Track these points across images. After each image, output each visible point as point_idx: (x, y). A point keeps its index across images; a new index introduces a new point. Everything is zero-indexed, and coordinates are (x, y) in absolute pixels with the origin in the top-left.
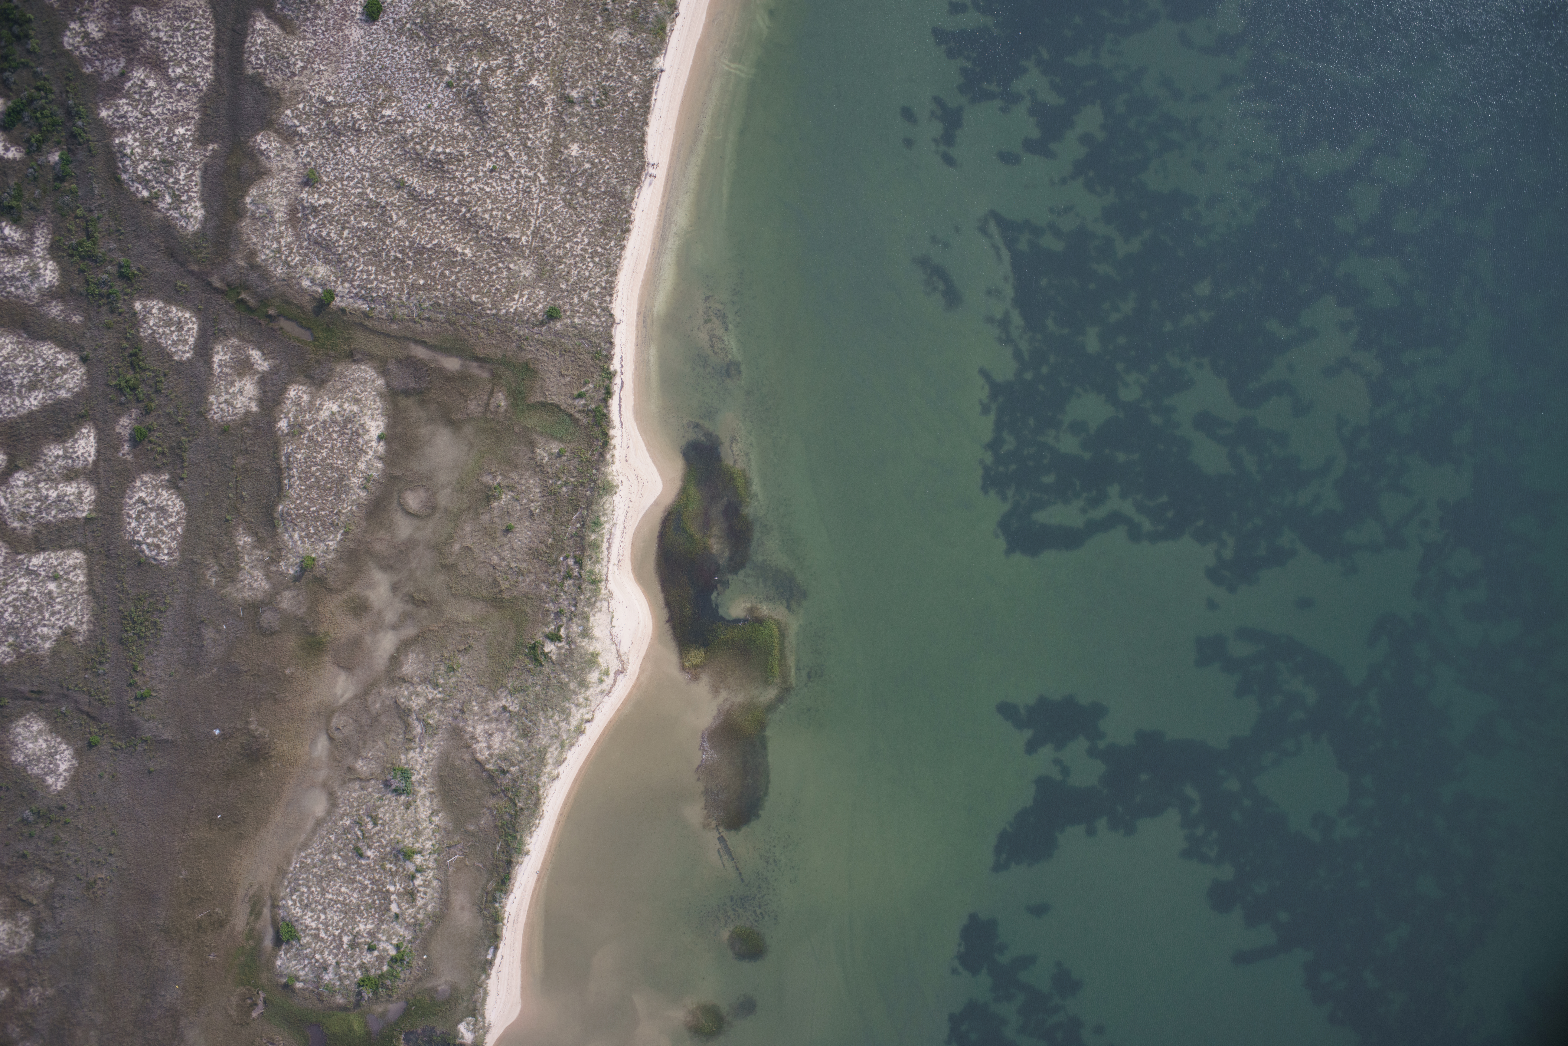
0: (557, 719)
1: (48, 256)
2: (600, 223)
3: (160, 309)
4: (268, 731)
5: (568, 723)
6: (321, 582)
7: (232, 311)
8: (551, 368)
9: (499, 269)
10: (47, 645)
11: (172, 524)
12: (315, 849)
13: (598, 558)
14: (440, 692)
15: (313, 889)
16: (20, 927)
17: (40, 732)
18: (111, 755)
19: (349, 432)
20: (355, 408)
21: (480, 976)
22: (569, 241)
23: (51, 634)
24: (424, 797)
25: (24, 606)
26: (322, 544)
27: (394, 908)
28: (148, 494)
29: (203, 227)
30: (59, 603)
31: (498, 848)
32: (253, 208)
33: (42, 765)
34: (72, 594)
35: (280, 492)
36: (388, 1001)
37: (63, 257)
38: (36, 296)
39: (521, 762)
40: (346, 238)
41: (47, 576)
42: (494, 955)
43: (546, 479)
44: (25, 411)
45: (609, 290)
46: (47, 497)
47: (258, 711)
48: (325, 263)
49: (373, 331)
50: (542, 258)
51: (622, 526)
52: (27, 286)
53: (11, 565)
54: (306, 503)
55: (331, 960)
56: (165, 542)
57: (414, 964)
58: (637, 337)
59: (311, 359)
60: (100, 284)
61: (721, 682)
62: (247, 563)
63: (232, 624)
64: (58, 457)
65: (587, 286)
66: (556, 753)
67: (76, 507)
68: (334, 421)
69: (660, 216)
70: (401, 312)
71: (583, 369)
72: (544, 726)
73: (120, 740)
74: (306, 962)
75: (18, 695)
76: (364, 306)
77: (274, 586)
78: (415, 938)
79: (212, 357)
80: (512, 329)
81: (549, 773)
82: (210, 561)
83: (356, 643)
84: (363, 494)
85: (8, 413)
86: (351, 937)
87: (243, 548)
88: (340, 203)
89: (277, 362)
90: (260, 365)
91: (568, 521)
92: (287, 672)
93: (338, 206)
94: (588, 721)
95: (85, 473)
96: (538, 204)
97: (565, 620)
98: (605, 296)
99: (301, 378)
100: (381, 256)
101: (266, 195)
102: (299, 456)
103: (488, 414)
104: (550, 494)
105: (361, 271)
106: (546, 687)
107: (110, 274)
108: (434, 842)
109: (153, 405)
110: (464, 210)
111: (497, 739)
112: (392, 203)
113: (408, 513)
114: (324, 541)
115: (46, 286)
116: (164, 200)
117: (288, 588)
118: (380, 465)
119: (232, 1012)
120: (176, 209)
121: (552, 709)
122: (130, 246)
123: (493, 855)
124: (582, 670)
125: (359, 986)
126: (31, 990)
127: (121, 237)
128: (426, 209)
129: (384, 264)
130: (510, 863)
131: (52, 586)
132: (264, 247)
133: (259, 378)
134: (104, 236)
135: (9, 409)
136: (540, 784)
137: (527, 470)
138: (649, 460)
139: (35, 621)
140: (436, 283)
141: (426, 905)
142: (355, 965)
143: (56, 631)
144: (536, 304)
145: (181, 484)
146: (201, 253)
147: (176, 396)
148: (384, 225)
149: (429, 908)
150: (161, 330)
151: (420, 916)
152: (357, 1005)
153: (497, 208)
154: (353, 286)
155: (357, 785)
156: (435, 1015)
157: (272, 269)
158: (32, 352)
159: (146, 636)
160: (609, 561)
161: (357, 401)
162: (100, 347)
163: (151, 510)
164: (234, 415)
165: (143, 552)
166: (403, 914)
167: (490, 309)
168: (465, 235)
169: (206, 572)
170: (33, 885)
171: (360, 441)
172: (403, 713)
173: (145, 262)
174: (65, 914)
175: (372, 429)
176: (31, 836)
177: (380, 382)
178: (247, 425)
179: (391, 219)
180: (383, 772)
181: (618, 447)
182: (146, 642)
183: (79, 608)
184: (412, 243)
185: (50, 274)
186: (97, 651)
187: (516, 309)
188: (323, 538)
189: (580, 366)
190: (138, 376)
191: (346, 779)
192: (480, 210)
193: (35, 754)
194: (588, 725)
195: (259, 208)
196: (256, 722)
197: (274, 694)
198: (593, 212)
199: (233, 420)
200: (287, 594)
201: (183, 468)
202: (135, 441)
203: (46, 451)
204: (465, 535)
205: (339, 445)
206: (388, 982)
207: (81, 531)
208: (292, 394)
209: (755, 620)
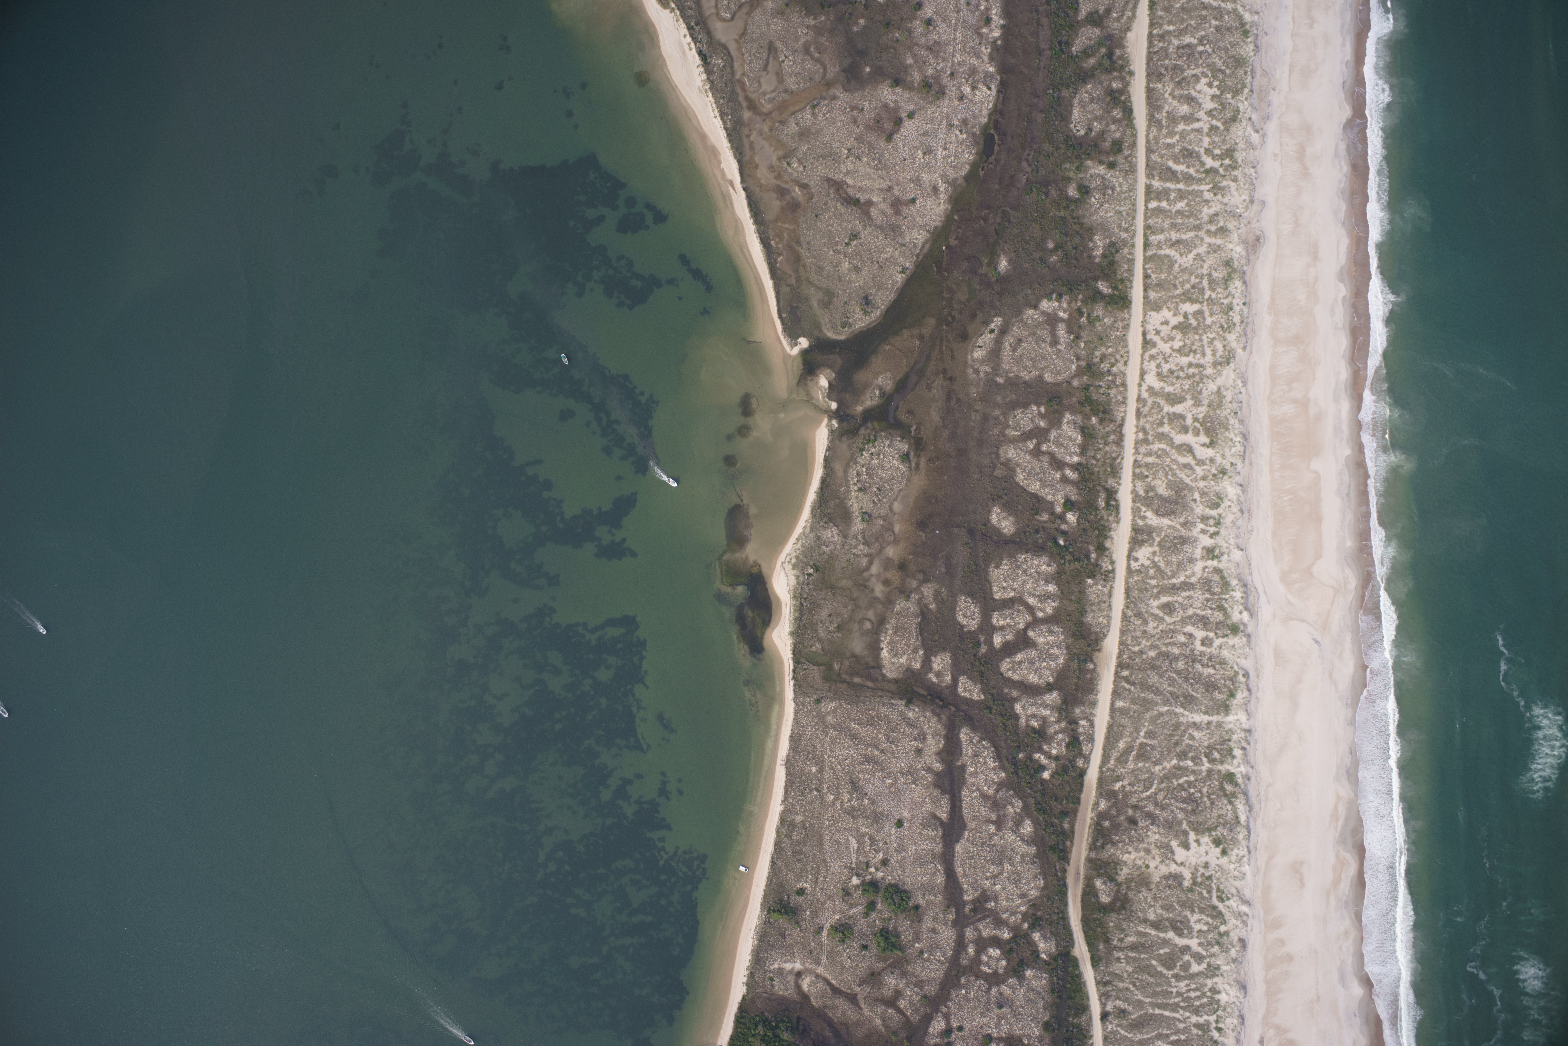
0: (806, 544)
1: (1020, 714)
2: (801, 739)
3: (974, 696)
4: (918, 533)
5: (802, 542)
6: (902, 591)
7: (945, 696)
8: (817, 680)
9: (840, 719)
10: (1005, 561)
11: (961, 611)
12: (896, 490)
13: (795, 606)
14: (852, 551)
15: (896, 474)
16: (1004, 455)
17: (1004, 528)
18: (977, 521)
19: (894, 650)
20: (893, 660)
21: (831, 445)
22: (814, 731)
23: (1004, 566)
24: (856, 511)
25: (1015, 576)
26: (902, 606)
27: (864, 469)
28: (972, 622)
29: (960, 730)
30: (1002, 578)
32: (941, 739)
33: (1002, 516)
34: (997, 582)
35: (920, 625)
36: (865, 434)
37: (1014, 715)
38: (1022, 698)
39: (819, 527)
40: (902, 728)
41: (1007, 588)
42: (826, 453)
43: (817, 636)
44: (1022, 652)
45: (796, 713)
46: (1010, 619)
47: (922, 541)
48: (910, 718)
49: (889, 691)
50: (824, 724)
51: (786, 619)
52: (1026, 702)
53: (1021, 592)
54: (909, 621)
55: (887, 449)
56: (963, 604)
57: (856, 449)
59: (912, 679)
60: (998, 705)
61: (745, 560)
62: (931, 597)
63: (935, 573)
64: (1008, 635)
65: (805, 713)
66: (806, 530)
67: (999, 615)
68: (901, 654)
69: (778, 744)
70: (878, 700)
71: (804, 680)
72: (811, 541)
73: (975, 527)
74: (896, 447)
75: (1014, 542)
76: (893, 701)
77: (920, 589)
78: (856, 458)
79: (951, 677)
80: (834, 695)
81: (808, 523)
82: (945, 597)
83: (886, 569)
84: (887, 626)
86: (880, 457)
87: (933, 603)
89: (926, 677)
90: (932, 675)
91: (807, 620)
92: (912, 556)
93: (907, 741)
94: (795, 543)
95: (997, 629)
96: (827, 746)
97: (806, 582)
98: (798, 710)
99: (916, 671)
100: (888, 722)
101: (936, 744)
102: (913, 640)
103: (841, 660)
104: (814, 630)
105: (895, 715)
106: (811, 556)
107: (995, 709)
108: (851, 495)
109: (972, 657)
110: (856, 742)
111: (829, 535)
112: (885, 744)
113: (869, 620)
115: (1019, 702)
116: (976, 740)
117: (914, 589)
118: (882, 638)
119: (923, 427)
120: (971, 736)
121: (809, 547)
122: (988, 721)
123: (828, 491)
124: (798, 563)
125: (876, 439)
126: (997, 433)
127: (992, 724)
128: (871, 742)
129: (886, 718)
130: (822, 488)
131: (1005, 585)
132: (935, 723)
133: (932, 670)
134: (999, 724)
135: (1028, 652)
136: (812, 519)
137: (824, 639)
138: (777, 645)
139: (1010, 571)
140: (865, 712)
141: (853, 471)
142: (878, 447)
143: (1002, 567)
144: (825, 705)
145: (959, 627)
146: (960, 719)
147: (964, 661)
148: (888, 734)
149: (851, 469)
150: (973, 687)
151: (854, 466)
152: (876, 432)
153: (843, 743)
154: (898, 709)
155: (882, 514)
156: (847, 430)
157: (931, 714)
158: (1022, 676)
159: (968, 567)
160: (790, 605)
161: (892, 663)
162: (996, 679)
163: (970, 616)
164: (941, 655)
165: (971, 599)
166: (861, 467)
167: (843, 702)
168: (855, 732)
169: (946, 593)
170: (1001, 471)
171: (890, 647)
172: (866, 543)
173: (981, 714)
174: (988, 461)
175: (886, 652)
177: (884, 671)
178: (935, 651)
179: (885, 737)
180: (872, 520)
181: (790, 650)
182: (968, 565)
183: (994, 577)
184: (876, 727)
185: (1018, 708)
186: (986, 560)
187: (832, 702)
188: (902, 608)
189: (806, 681)
190: (980, 669)
191: (886, 516)
192: (850, 742)
193: (1006, 520)
195: (938, 739)
196: (922, 536)
197: (916, 547)
198: (805, 743)
199: (941, 653)
200: (914, 586)
201: (959, 633)
202: (979, 643)
203: (1013, 636)
204: (846, 612)
205: (898, 645)
206: (865, 441)
207: (996, 606)
208: (918, 665)
209: (733, 585)
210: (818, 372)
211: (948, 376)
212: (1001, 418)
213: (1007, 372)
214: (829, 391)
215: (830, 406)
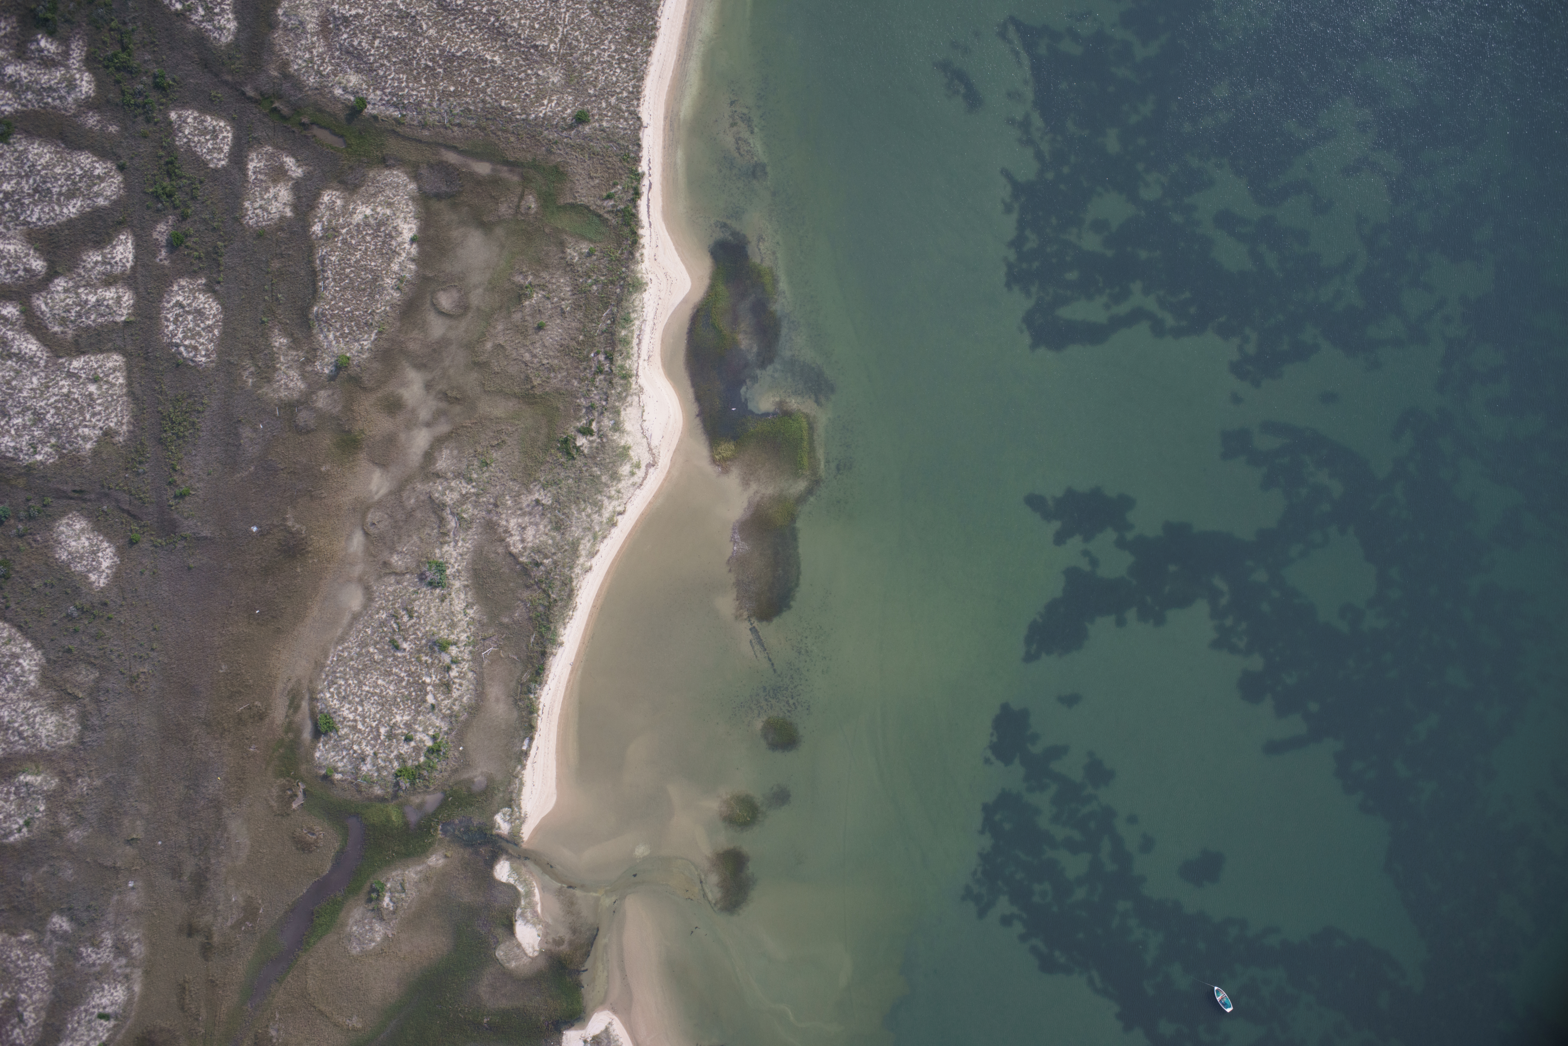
0: (590, 511)
1: (84, 68)
2: (626, 30)
3: (195, 118)
4: (304, 528)
5: (600, 515)
6: (355, 381)
7: (266, 120)
8: (580, 171)
9: (528, 75)
10: (89, 446)
11: (209, 326)
12: (352, 642)
13: (628, 353)
14: (473, 487)
15: (350, 682)
16: (68, 720)
17: (83, 530)
18: (152, 552)
19: (382, 234)
20: (388, 212)
21: (515, 767)
22: (596, 48)
23: (92, 435)
24: (459, 590)
25: (66, 408)
26: (356, 344)
27: (430, 699)
28: (185, 298)
29: (236, 39)
30: (100, 405)
31: (532, 640)
32: (285, 20)
33: (85, 563)
34: (112, 396)
35: (314, 294)
36: (425, 792)
37: (99, 69)
38: (73, 107)
39: (554, 554)
40: (377, 47)
41: (88, 379)
42: (530, 746)
43: (576, 277)
44: (64, 219)
45: (636, 94)
46: (86, 302)
47: (295, 507)
48: (357, 72)
49: (405, 138)
50: (570, 64)
51: (652, 323)
52: (64, 97)
53: (52, 368)
54: (341, 304)
55: (369, 751)
56: (203, 344)
57: (450, 754)
58: (664, 141)
59: (344, 165)
60: (135, 94)
61: (751, 474)
62: (283, 364)
63: (268, 423)
64: (96, 263)
65: (615, 91)
66: (588, 545)
67: (115, 312)
68: (367, 225)
69: (685, 23)
70: (432, 118)
71: (612, 171)
72: (577, 518)
73: (159, 537)
74: (344, 753)
75: (60, 495)
76: (396, 113)
77: (309, 386)
78: (451, 730)
79: (247, 164)
80: (541, 133)
81: (582, 565)
82: (247, 362)
83: (391, 440)
84: (396, 295)
85: (47, 221)
86: (388, 728)
87: (279, 348)
88: (371, 13)
89: (311, 168)
90: (294, 171)
91: (599, 318)
92: (323, 469)
93: (368, 17)
94: (620, 513)
95: (123, 279)
96: (565, 13)
97: (596, 414)
98: (632, 100)
99: (335, 184)
100: (412, 64)
101: (298, 6)
102: (333, 259)
103: (519, 216)
104: (581, 292)
105: (393, 79)
106: (578, 480)
107: (145, 84)
108: (469, 634)
109: (189, 211)
110: (492, 19)
111: (530, 532)
112: (422, 12)
113: (441, 313)
114: (358, 341)
115: (83, 97)
116: (197, 12)
117: (323, 387)
118: (413, 267)
119: (273, 803)
120: (209, 21)
121: (584, 501)
122: (164, 57)
123: (527, 646)
124: (614, 462)
125: (397, 776)
126: (79, 781)
127: (155, 49)
128: (456, 19)
129: (415, 72)
130: (544, 654)
131: (92, 388)
132: (296, 57)
133: (293, 184)
134: (138, 48)
135: (48, 217)
136: (573, 575)
137: (558, 269)
138: (678, 259)
139: (76, 422)
140: (466, 89)
141: (461, 696)
142: (392, 756)
143: (96, 432)
144: (565, 109)
145: (217, 288)
146: (234, 64)
147: (212, 203)
148: (414, 34)
149: (465, 699)
150: (196, 139)
151: (456, 708)
152: (395, 796)
153: (525, 17)
154: (384, 93)
155: (392, 579)
156: (471, 805)
157: (305, 78)
158: (70, 161)
159: (184, 436)
160: (639, 357)
161: (390, 205)
162: (136, 155)
163: (189, 313)
164: (269, 220)
165: (180, 353)
166: (439, 705)
167: (520, 114)
168: (494, 44)
169: (243, 373)
170: (79, 679)
171: (394, 243)
172: (437, 508)
173: (180, 73)
174: (110, 707)
175: (405, 231)
176: (76, 631)
177: (412, 186)
178: (282, 229)
179: (421, 28)
180: (418, 566)
181: (646, 246)
182: (184, 441)
183: (119, 409)
184: (442, 51)
185: (86, 85)
186: (137, 451)
187: (545, 114)
188: (357, 337)
189: (608, 168)
190: (174, 183)
191: (382, 574)
192: (508, 18)
193: (78, 552)
194: (620, 517)
195: (291, 19)
196: (292, 519)
197: (310, 491)
198: (619, 20)
199: (268, 225)
200: (323, 393)
201: (219, 272)
202: (172, 246)
203: (84, 258)
204: (498, 333)
205: (372, 247)
206: (425, 773)
207: (121, 335)
208: (326, 199)
209: (784, 414)
210: (542, 963)
211: (199, 939)
212: (65, 819)
213: (39, 944)
214: (513, 909)
215: (513, 869)
